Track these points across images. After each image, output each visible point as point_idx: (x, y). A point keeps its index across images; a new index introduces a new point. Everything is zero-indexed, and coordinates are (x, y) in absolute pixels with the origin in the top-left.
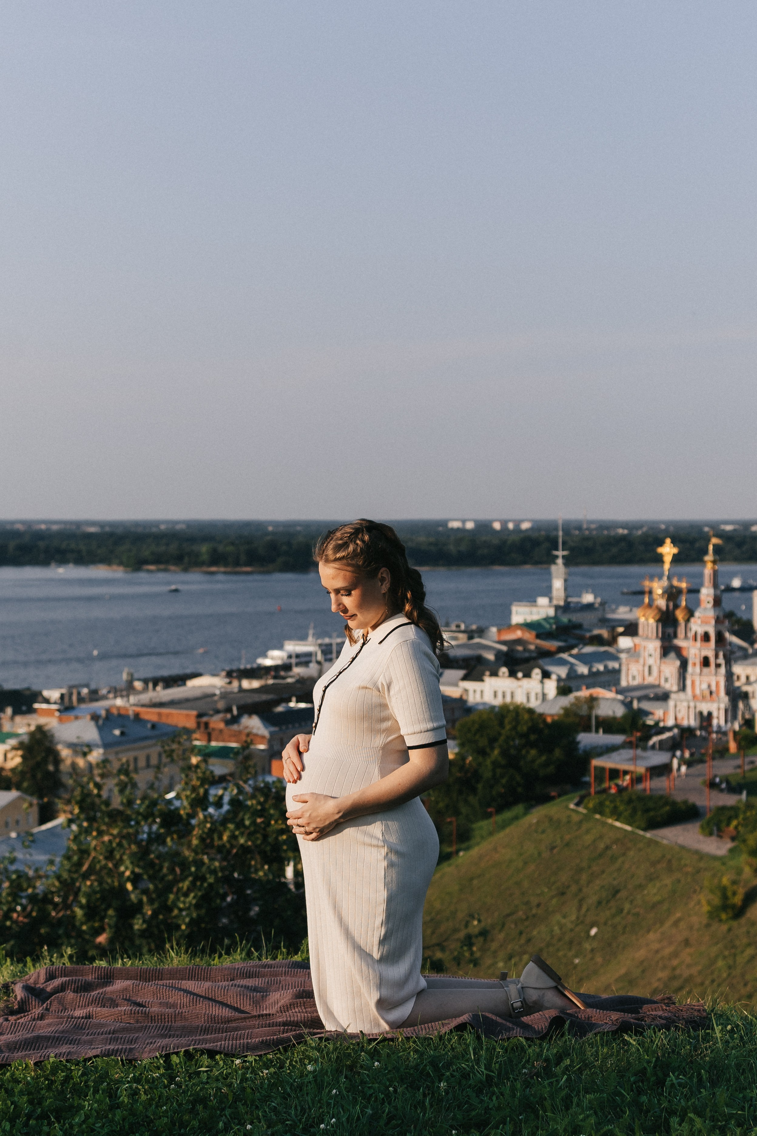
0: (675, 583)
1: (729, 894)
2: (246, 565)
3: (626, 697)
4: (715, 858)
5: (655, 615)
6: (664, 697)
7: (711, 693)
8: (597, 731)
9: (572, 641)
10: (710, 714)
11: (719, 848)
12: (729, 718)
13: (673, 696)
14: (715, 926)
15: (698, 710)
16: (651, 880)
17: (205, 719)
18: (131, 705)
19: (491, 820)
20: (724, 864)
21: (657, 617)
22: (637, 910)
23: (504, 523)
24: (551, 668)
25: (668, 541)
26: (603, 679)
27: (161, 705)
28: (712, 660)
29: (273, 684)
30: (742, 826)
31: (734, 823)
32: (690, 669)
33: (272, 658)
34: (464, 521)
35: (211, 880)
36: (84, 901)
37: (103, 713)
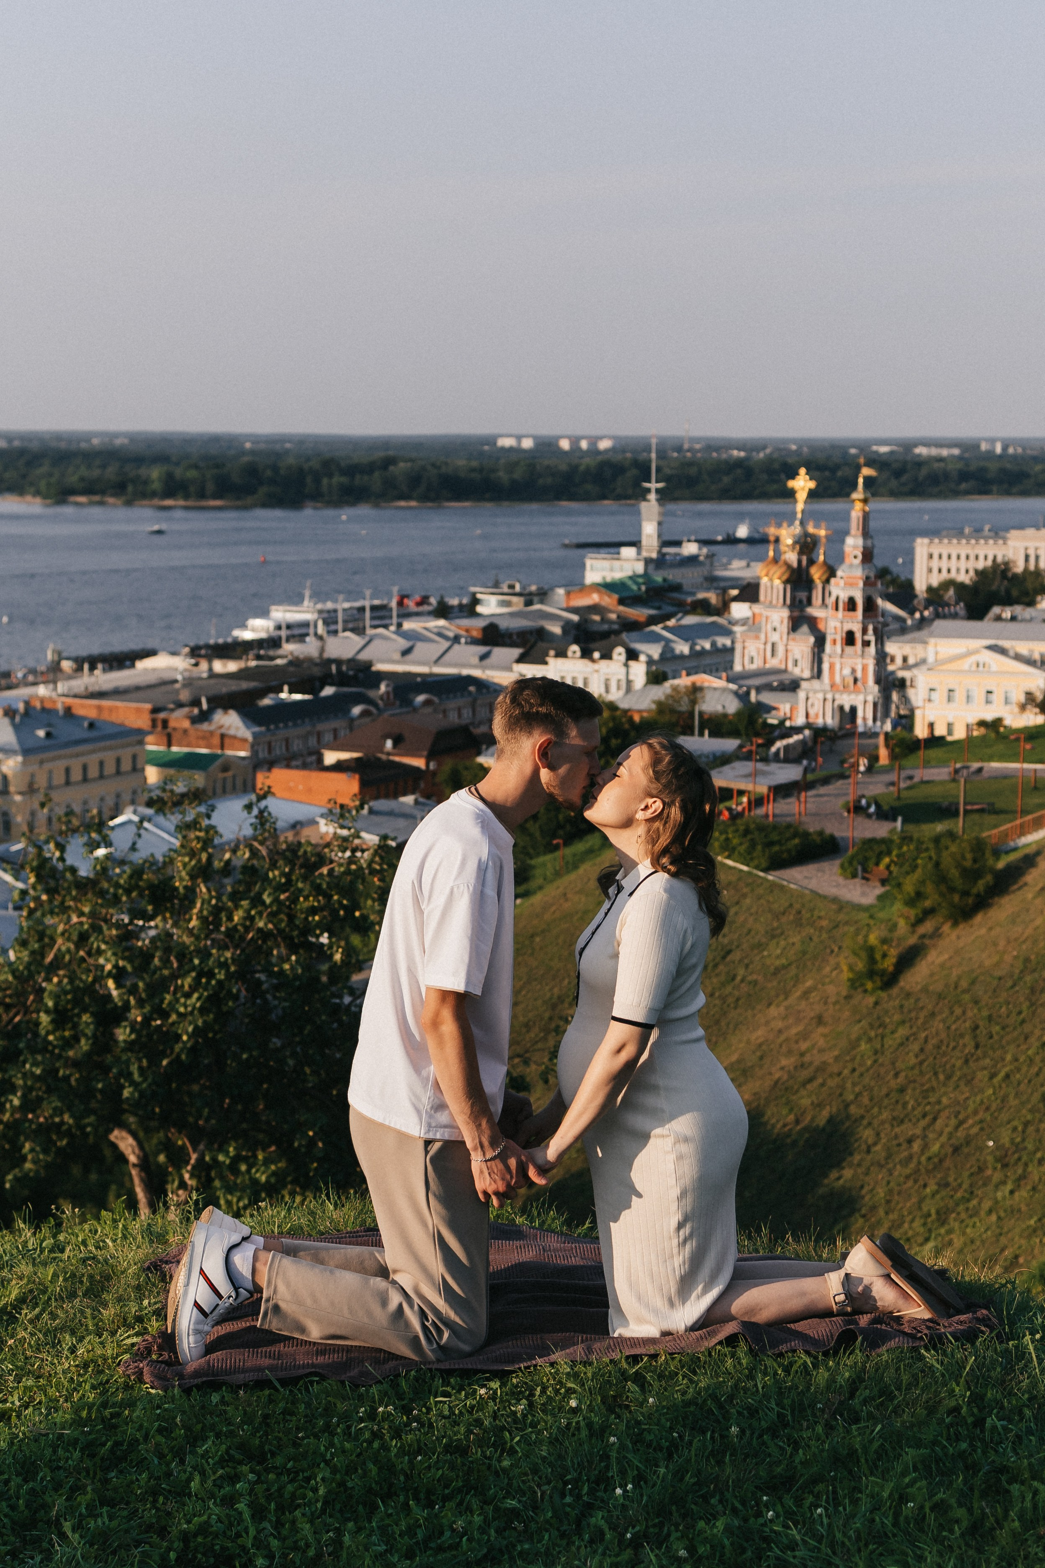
0: (811, 529)
1: (878, 956)
2: (215, 497)
3: (741, 687)
4: (859, 908)
5: (783, 574)
6: (793, 686)
7: (856, 680)
8: (701, 734)
9: (669, 609)
10: (853, 710)
11: (863, 894)
12: (879, 715)
13: (804, 685)
14: (858, 997)
15: (837, 703)
16: (773, 937)
17: (162, 715)
18: (60, 696)
19: (558, 854)
20: (871, 917)
21: (785, 577)
22: (755, 977)
23: (575, 441)
24: (638, 646)
25: (803, 471)
26: (707, 661)
27: (101, 695)
28: (858, 636)
29: (257, 667)
30: (896, 864)
31: (887, 860)
32: (828, 647)
33: (253, 630)
34: (519, 438)
35: (221, 976)
36: (50, 1004)
37: (21, 707)
